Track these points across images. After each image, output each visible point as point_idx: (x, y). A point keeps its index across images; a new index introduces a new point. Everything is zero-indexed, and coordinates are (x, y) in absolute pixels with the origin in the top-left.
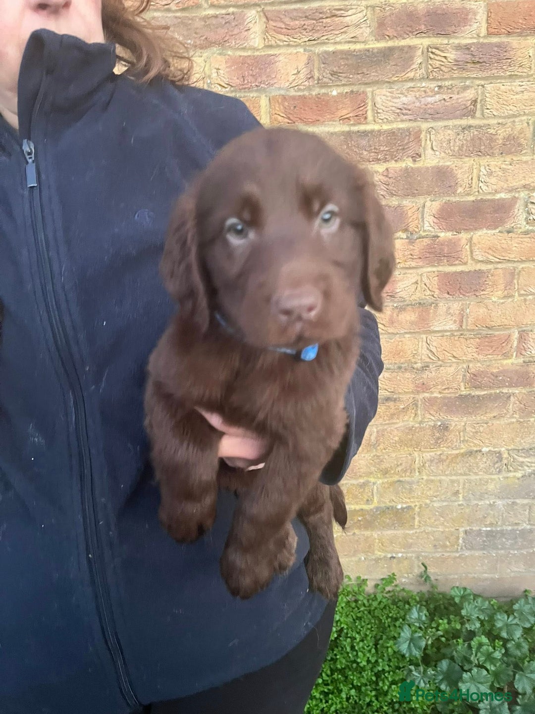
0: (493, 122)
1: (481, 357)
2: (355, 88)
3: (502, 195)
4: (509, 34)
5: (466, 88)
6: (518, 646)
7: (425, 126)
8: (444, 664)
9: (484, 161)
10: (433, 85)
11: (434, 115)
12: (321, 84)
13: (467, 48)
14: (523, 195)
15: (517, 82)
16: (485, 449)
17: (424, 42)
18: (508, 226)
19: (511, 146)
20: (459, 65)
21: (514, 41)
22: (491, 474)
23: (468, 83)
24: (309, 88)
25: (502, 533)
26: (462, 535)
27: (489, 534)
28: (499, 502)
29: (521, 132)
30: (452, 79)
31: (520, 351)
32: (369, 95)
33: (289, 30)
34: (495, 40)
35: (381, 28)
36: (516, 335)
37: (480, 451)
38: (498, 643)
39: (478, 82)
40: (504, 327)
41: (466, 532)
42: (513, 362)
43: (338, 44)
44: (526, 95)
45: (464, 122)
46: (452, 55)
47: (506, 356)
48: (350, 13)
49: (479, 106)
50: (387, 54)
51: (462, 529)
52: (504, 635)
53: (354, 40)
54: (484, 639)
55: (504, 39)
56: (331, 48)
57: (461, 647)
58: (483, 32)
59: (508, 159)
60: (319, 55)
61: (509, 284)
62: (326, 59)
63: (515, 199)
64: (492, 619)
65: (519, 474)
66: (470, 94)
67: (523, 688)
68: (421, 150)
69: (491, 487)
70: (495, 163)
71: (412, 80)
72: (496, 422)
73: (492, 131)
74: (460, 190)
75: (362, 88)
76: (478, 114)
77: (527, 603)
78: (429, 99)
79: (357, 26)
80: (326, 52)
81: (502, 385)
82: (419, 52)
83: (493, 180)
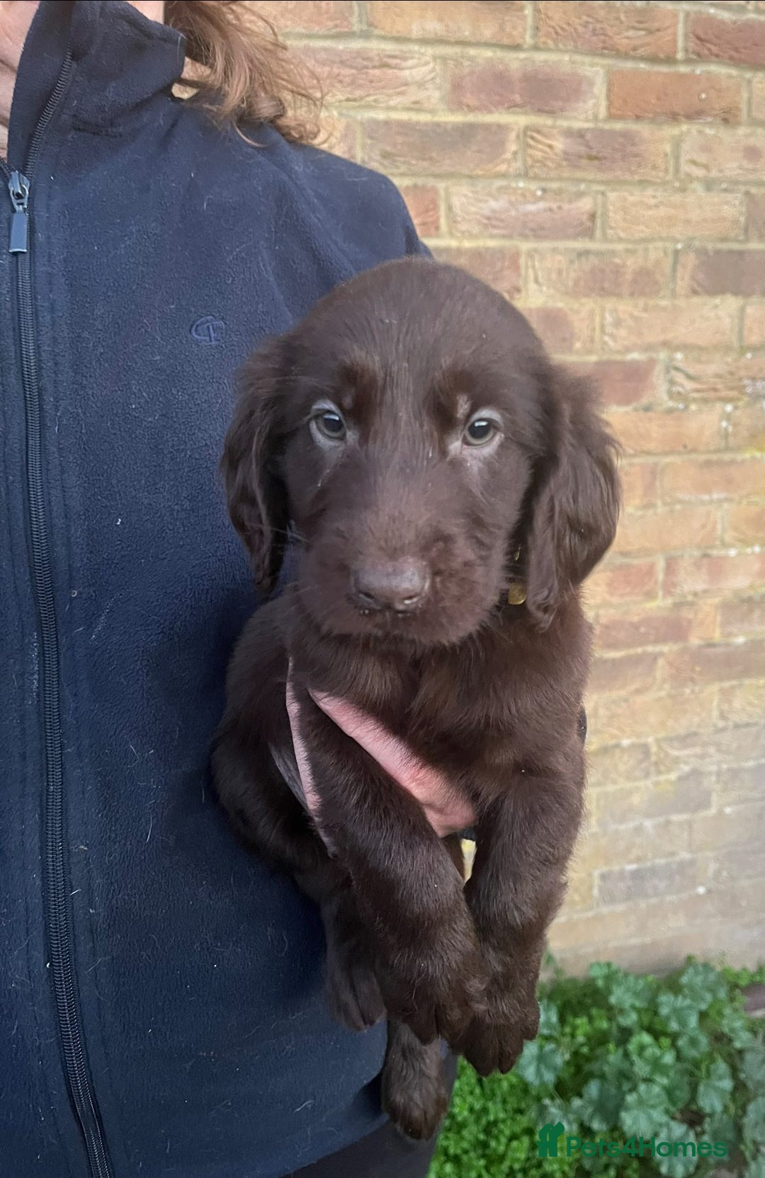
0: (620, 247)
1: (615, 600)
2: (420, 181)
3: (635, 356)
4: (638, 118)
5: (580, 195)
6: (693, 1042)
7: (525, 246)
8: (593, 1089)
9: (610, 303)
10: (533, 186)
11: (538, 232)
13: (580, 134)
14: (663, 355)
15: (650, 191)
16: (626, 742)
17: (519, 120)
18: (645, 401)
19: (644, 284)
20: (571, 159)
21: (643, 129)
22: (635, 779)
23: (583, 187)
25: (653, 871)
26: (597, 881)
27: (636, 875)
28: (648, 824)
29: (658, 263)
30: (560, 179)
31: (669, 587)
32: (442, 193)
34: (618, 126)
35: (457, 93)
36: (661, 565)
37: (617, 746)
38: (665, 1042)
39: (596, 187)
40: (646, 552)
41: (603, 877)
42: (659, 604)
43: (392, 111)
44: (662, 211)
45: (579, 244)
46: (559, 144)
47: (650, 595)
48: (410, 63)
49: (598, 222)
50: (466, 133)
51: (596, 874)
52: (674, 1026)
53: (417, 106)
54: (646, 1038)
55: (632, 126)
56: (381, 116)
57: (614, 1056)
58: (603, 112)
59: (641, 302)
60: (362, 124)
61: (649, 488)
62: (374, 131)
63: (652, 363)
64: (653, 1009)
65: (673, 776)
66: (586, 204)
67: (712, 1106)
68: (521, 283)
69: (636, 800)
70: (625, 307)
71: (504, 176)
72: (639, 699)
73: (617, 260)
74: (578, 345)
75: (431, 182)
76: (598, 233)
77: (697, 973)
78: (531, 208)
79: (421, 85)
80: (375, 122)
81: (643, 640)
82: (513, 136)
83: (623, 332)
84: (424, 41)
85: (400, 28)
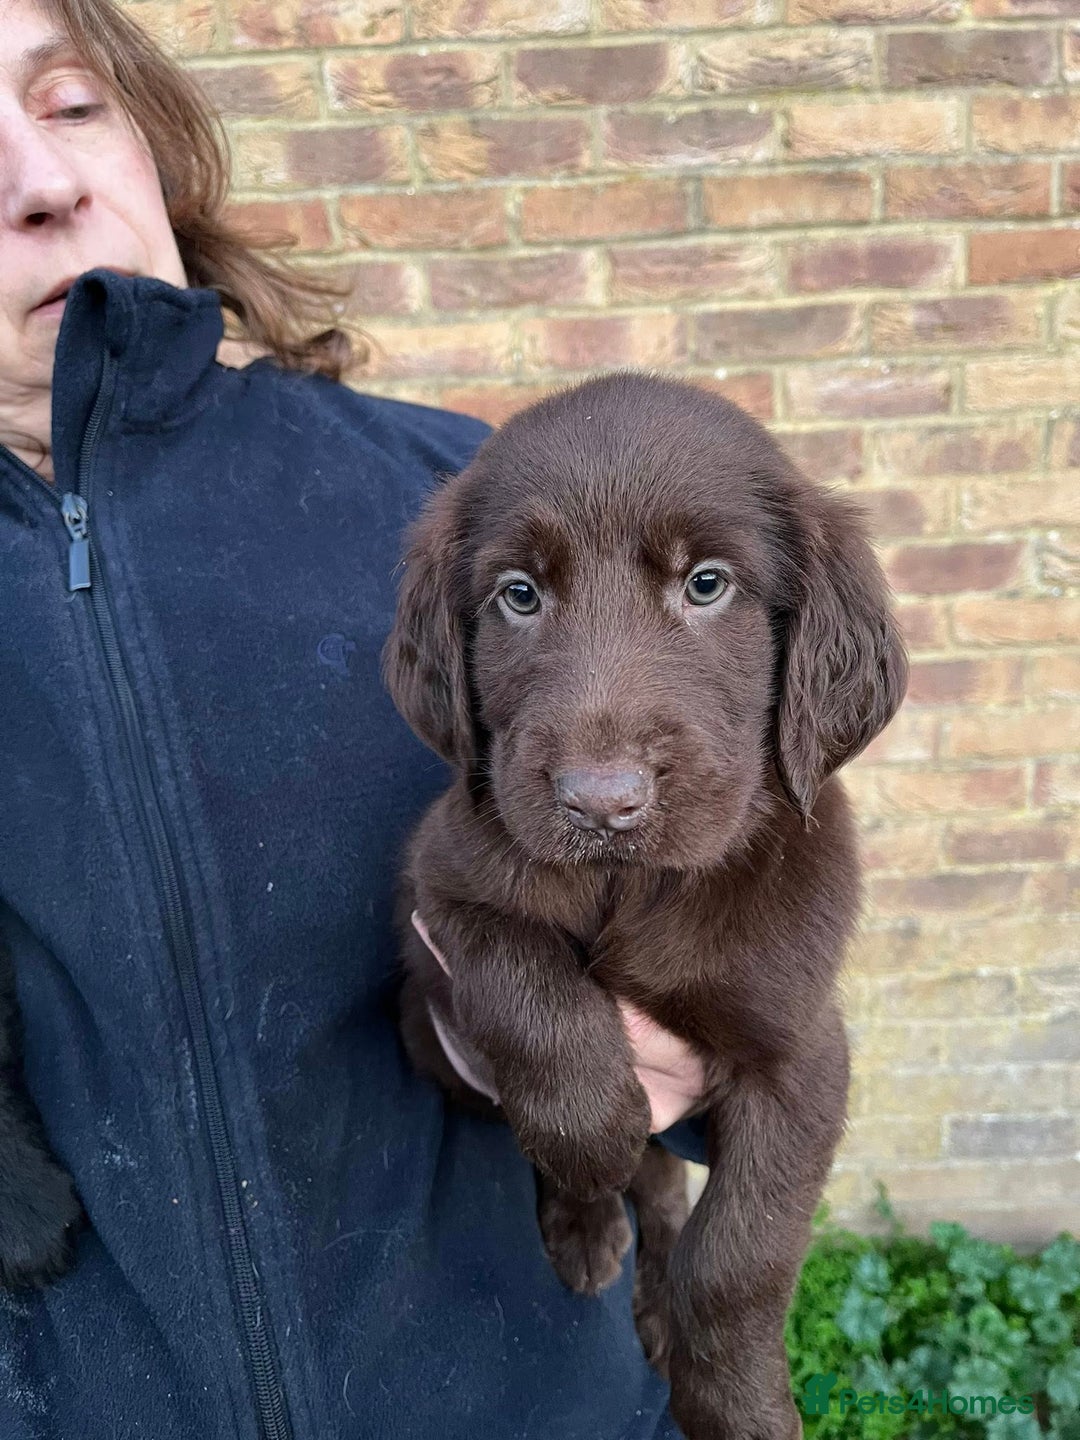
0: (979, 420)
1: (971, 807)
2: (755, 368)
3: (998, 537)
4: (1003, 282)
5: (933, 368)
6: (1053, 1326)
7: (869, 426)
8: (922, 1356)
9: (967, 482)
10: (882, 364)
11: (883, 408)
12: (698, 360)
13: (935, 305)
14: (1033, 536)
15: (1018, 358)
16: (984, 971)
17: (862, 297)
18: (1010, 585)
19: (1011, 458)
20: (923, 332)
21: (1011, 293)
22: (995, 1015)
23: (937, 359)
24: (679, 367)
25: (1019, 1127)
26: (946, 1129)
27: (998, 1129)
28: (1012, 1069)
29: (1027, 435)
30: (910, 352)
31: (1040, 795)
32: (777, 378)
33: (648, 280)
34: (980, 292)
35: (797, 276)
36: (1029, 768)
37: (973, 975)
38: (1017, 1321)
39: (951, 359)
40: (1010, 755)
41: (957, 1125)
42: (1027, 816)
43: (727, 301)
44: (1033, 378)
45: (933, 420)
46: (910, 317)
47: (1016, 805)
48: (745, 253)
49: (955, 396)
50: (805, 316)
51: (946, 1119)
52: (1027, 1304)
53: (753, 294)
54: (992, 1312)
55: (996, 291)
56: (714, 307)
57: (950, 1326)
58: (961, 277)
59: (1006, 478)
60: (696, 317)
61: (1015, 684)
62: (707, 322)
63: (1019, 545)
64: (1003, 1280)
65: (1045, 1016)
66: (940, 378)
68: (862, 463)
69: (998, 1040)
70: (986, 485)
71: (847, 355)
72: (1003, 924)
73: (977, 435)
74: (929, 528)
75: (765, 368)
76: (955, 407)
77: (1065, 1249)
78: (877, 385)
79: (759, 272)
80: (709, 314)
81: (1007, 857)
82: (856, 313)
83: (982, 513)
84: (764, 229)
85: (736, 218)
